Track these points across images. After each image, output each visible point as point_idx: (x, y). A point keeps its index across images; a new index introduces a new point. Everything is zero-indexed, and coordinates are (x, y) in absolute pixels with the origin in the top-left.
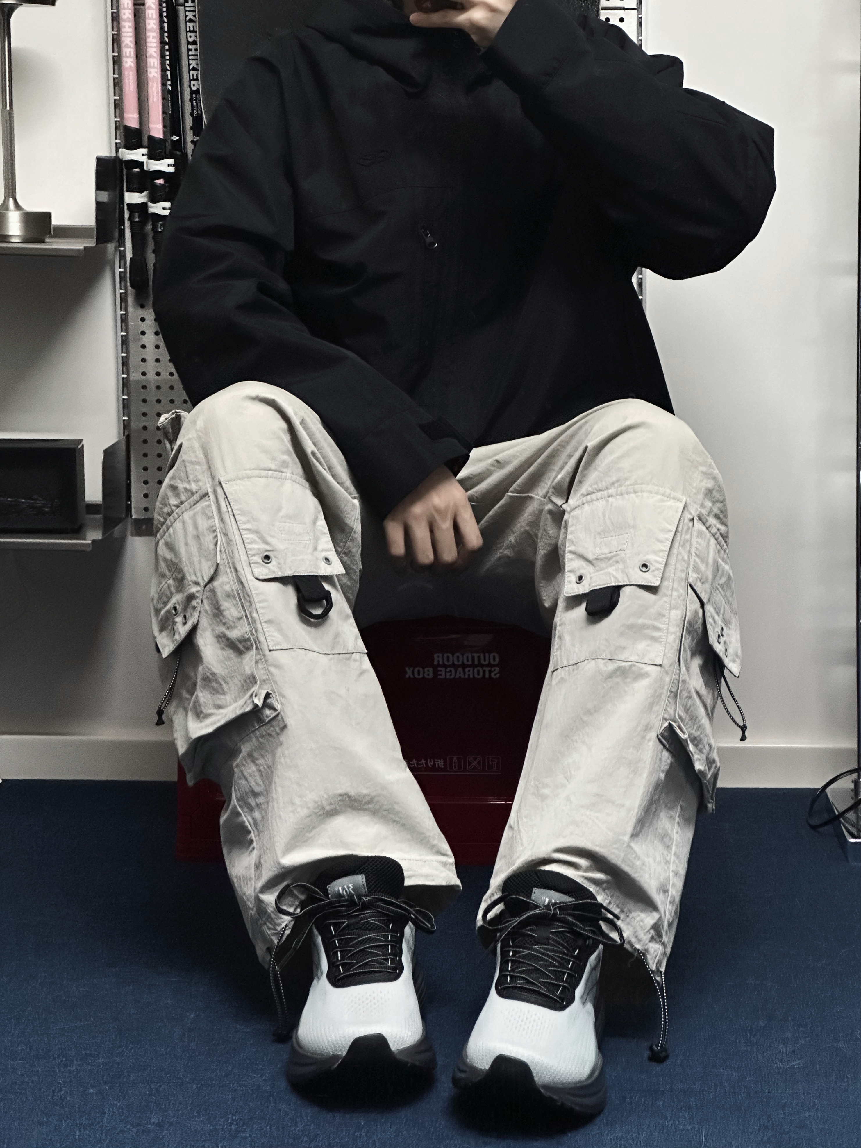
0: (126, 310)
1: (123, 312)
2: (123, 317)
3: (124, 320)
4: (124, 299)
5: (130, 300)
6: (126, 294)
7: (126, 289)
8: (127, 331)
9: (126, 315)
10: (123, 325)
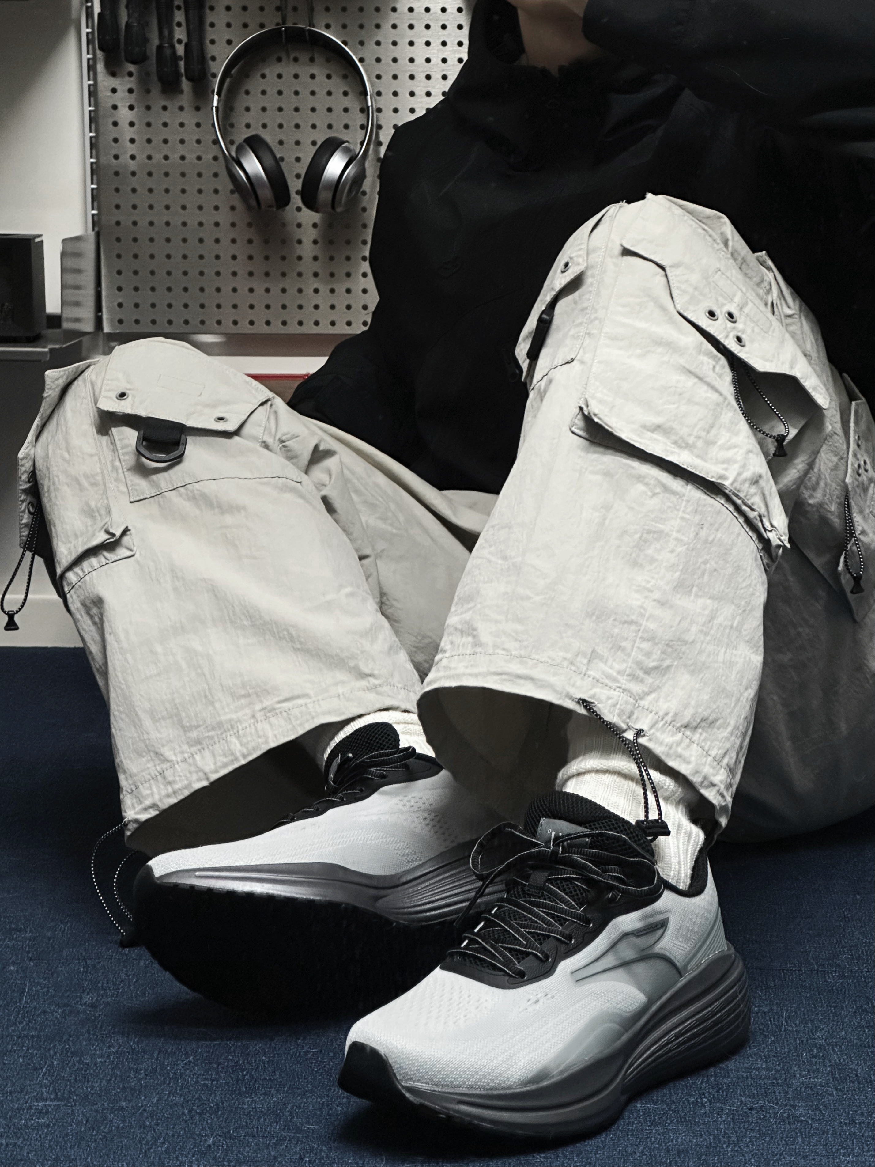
0: (95, 79)
1: (91, 82)
2: (92, 88)
3: (93, 92)
4: (92, 68)
5: (100, 67)
6: (94, 59)
7: (94, 54)
8: (96, 105)
9: (95, 85)
10: (92, 99)
